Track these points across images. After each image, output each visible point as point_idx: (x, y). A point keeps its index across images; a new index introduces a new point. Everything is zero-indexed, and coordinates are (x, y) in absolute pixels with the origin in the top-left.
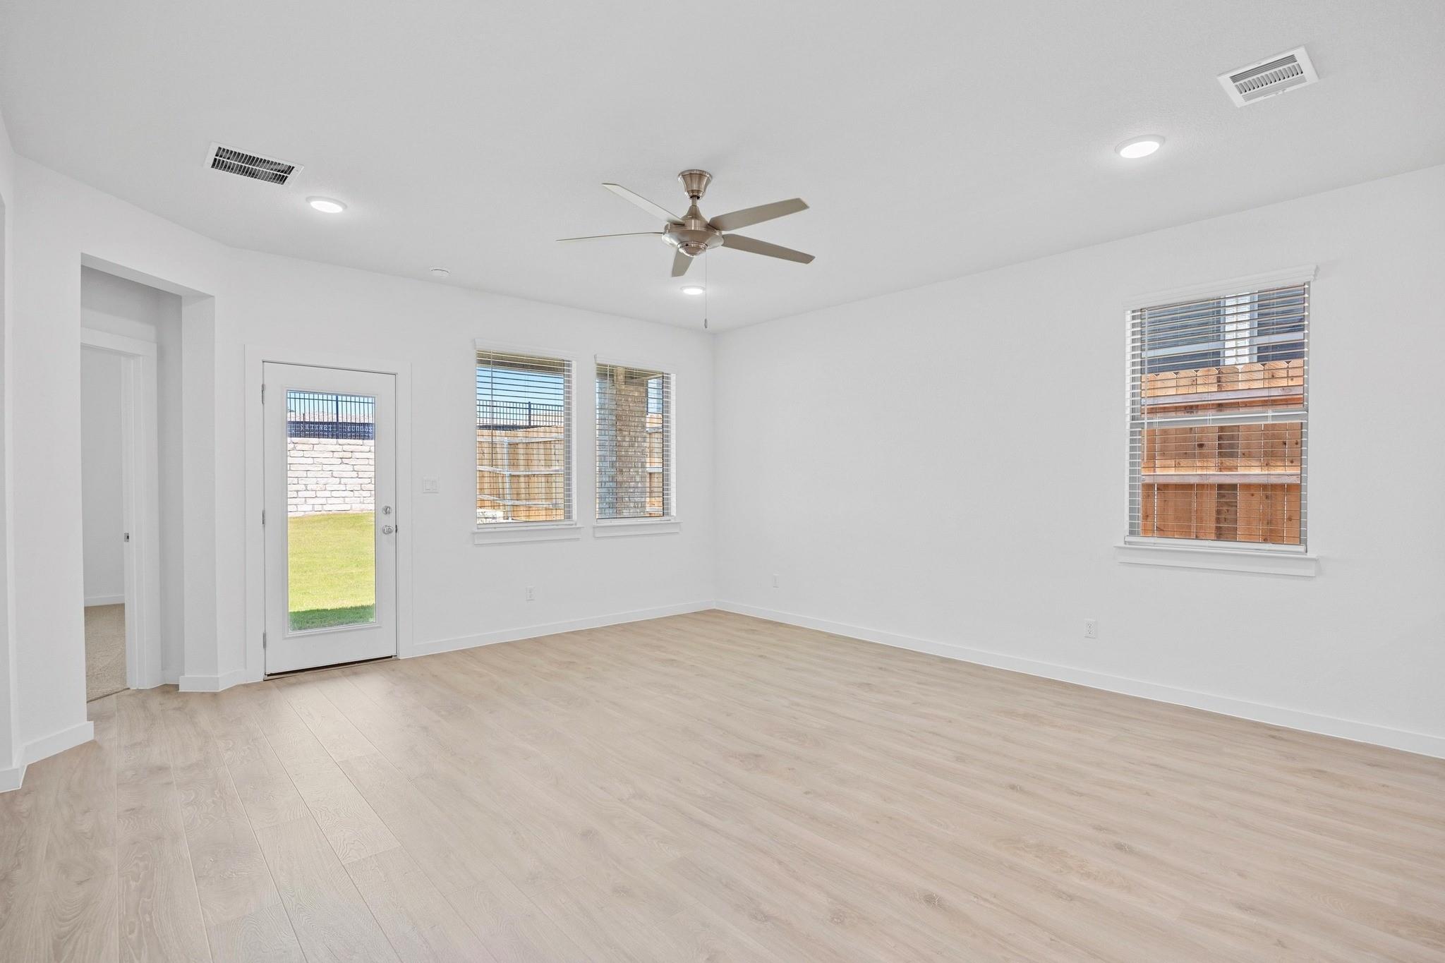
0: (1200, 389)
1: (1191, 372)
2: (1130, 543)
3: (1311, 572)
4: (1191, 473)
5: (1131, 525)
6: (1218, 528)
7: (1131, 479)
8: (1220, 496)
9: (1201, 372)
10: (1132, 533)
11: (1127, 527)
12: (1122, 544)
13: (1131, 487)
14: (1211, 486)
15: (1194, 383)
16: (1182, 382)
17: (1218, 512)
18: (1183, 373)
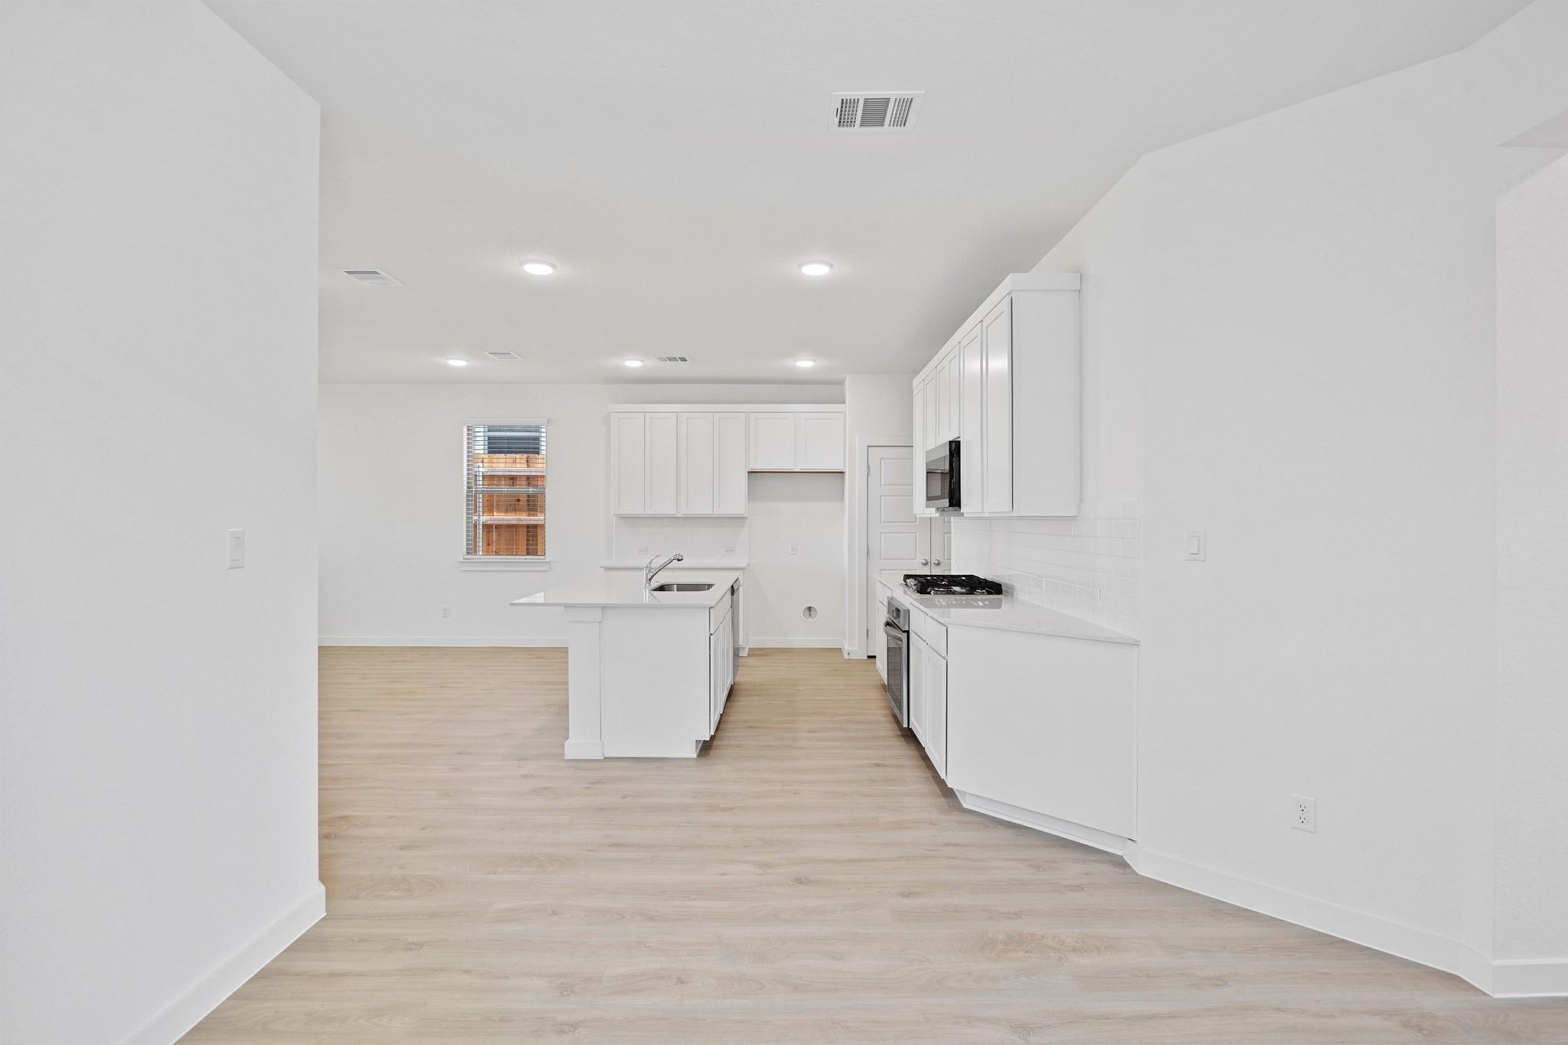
0: (518, 465)
1: (514, 455)
2: (467, 559)
3: (547, 568)
4: (511, 518)
5: (468, 549)
6: (527, 549)
7: (468, 523)
8: (528, 532)
9: (518, 456)
10: (468, 553)
11: (465, 549)
12: (462, 560)
13: (467, 527)
14: (522, 526)
15: (515, 462)
16: (508, 460)
17: (528, 540)
18: (509, 455)
